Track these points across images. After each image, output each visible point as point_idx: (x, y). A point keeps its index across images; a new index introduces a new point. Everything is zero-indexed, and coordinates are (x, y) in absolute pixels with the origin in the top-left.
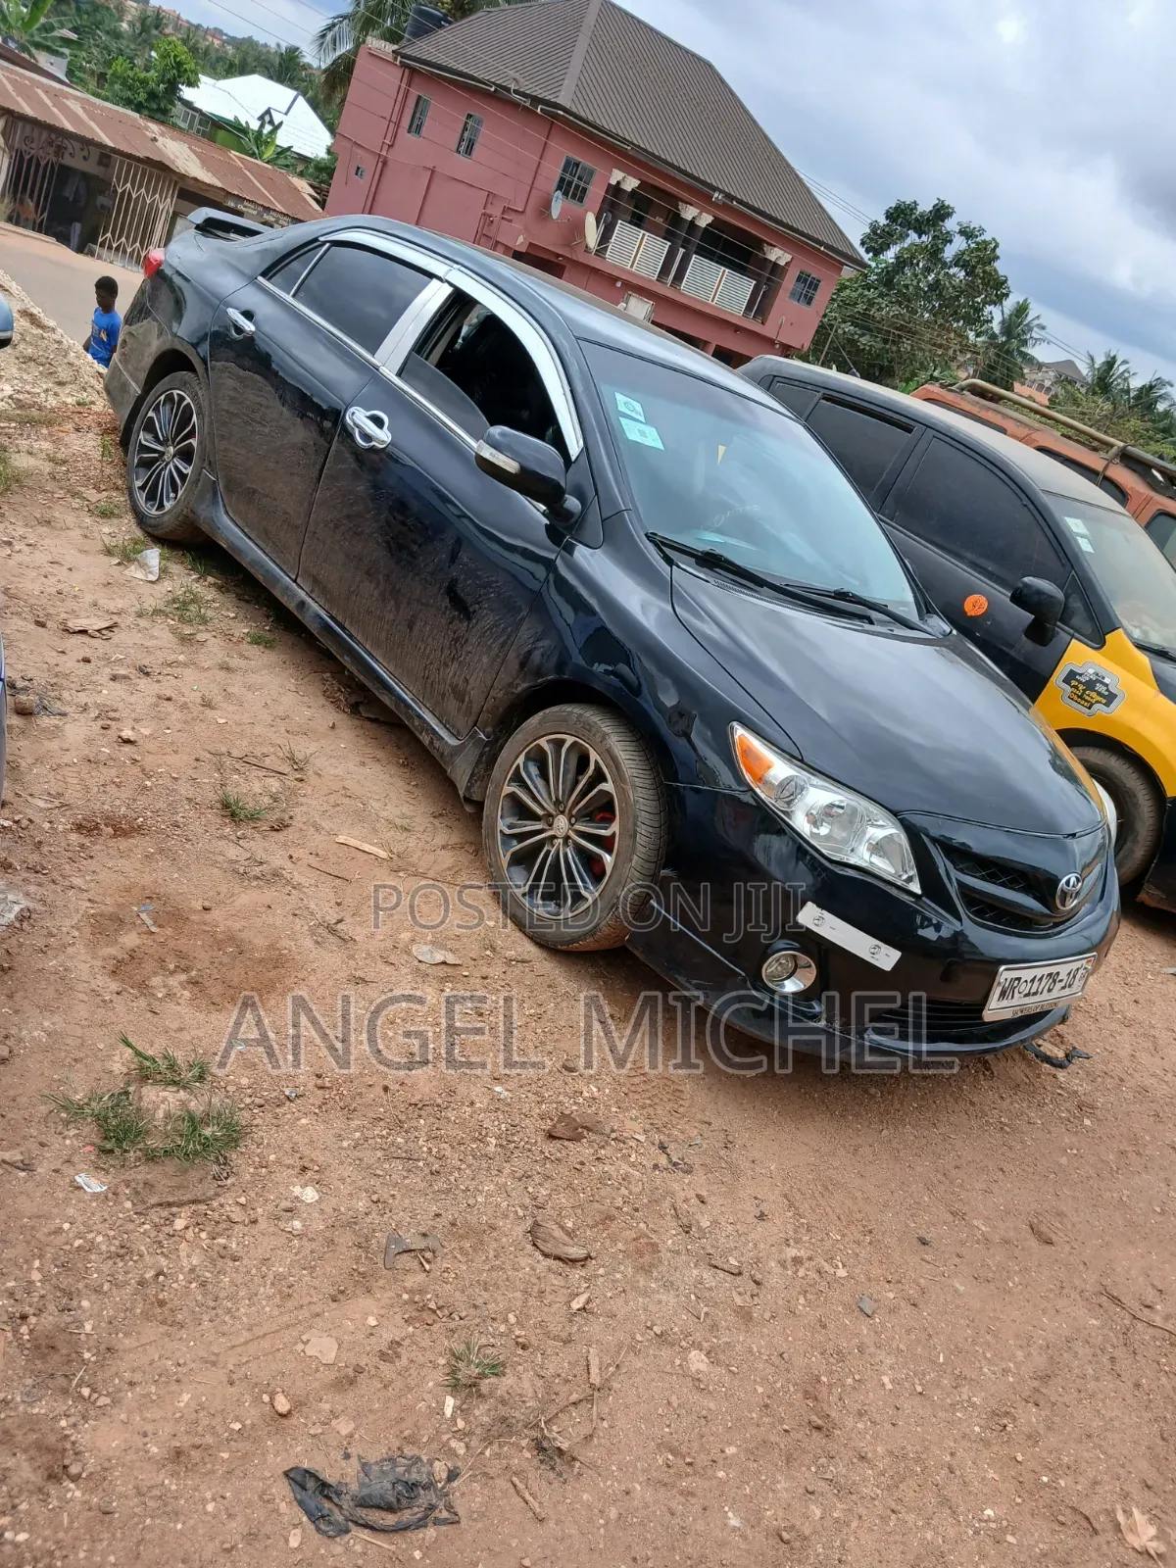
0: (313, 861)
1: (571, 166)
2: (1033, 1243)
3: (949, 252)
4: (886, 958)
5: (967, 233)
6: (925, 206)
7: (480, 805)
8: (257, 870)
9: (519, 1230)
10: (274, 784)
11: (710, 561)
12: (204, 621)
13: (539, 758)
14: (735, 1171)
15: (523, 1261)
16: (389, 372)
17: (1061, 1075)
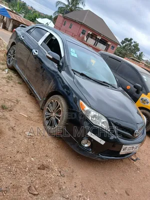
0: (14, 117)
1: (83, 30)
2: (126, 195)
3: (132, 45)
4: (103, 142)
5: (135, 42)
6: (129, 39)
7: (43, 110)
8: (3, 117)
9: (26, 187)
10: (13, 104)
11: (82, 75)
12: (12, 79)
13: (52, 103)
14: (73, 177)
15: (25, 194)
16: (40, 44)
17: (135, 162)
